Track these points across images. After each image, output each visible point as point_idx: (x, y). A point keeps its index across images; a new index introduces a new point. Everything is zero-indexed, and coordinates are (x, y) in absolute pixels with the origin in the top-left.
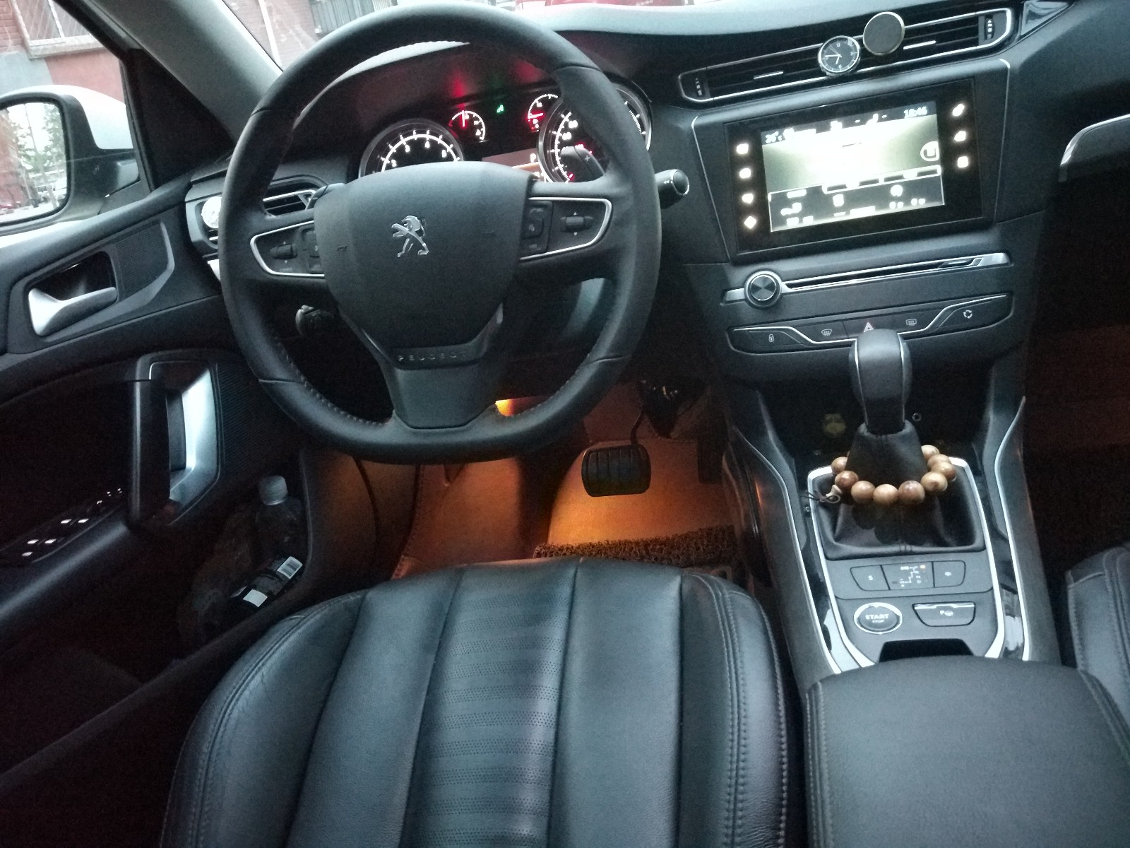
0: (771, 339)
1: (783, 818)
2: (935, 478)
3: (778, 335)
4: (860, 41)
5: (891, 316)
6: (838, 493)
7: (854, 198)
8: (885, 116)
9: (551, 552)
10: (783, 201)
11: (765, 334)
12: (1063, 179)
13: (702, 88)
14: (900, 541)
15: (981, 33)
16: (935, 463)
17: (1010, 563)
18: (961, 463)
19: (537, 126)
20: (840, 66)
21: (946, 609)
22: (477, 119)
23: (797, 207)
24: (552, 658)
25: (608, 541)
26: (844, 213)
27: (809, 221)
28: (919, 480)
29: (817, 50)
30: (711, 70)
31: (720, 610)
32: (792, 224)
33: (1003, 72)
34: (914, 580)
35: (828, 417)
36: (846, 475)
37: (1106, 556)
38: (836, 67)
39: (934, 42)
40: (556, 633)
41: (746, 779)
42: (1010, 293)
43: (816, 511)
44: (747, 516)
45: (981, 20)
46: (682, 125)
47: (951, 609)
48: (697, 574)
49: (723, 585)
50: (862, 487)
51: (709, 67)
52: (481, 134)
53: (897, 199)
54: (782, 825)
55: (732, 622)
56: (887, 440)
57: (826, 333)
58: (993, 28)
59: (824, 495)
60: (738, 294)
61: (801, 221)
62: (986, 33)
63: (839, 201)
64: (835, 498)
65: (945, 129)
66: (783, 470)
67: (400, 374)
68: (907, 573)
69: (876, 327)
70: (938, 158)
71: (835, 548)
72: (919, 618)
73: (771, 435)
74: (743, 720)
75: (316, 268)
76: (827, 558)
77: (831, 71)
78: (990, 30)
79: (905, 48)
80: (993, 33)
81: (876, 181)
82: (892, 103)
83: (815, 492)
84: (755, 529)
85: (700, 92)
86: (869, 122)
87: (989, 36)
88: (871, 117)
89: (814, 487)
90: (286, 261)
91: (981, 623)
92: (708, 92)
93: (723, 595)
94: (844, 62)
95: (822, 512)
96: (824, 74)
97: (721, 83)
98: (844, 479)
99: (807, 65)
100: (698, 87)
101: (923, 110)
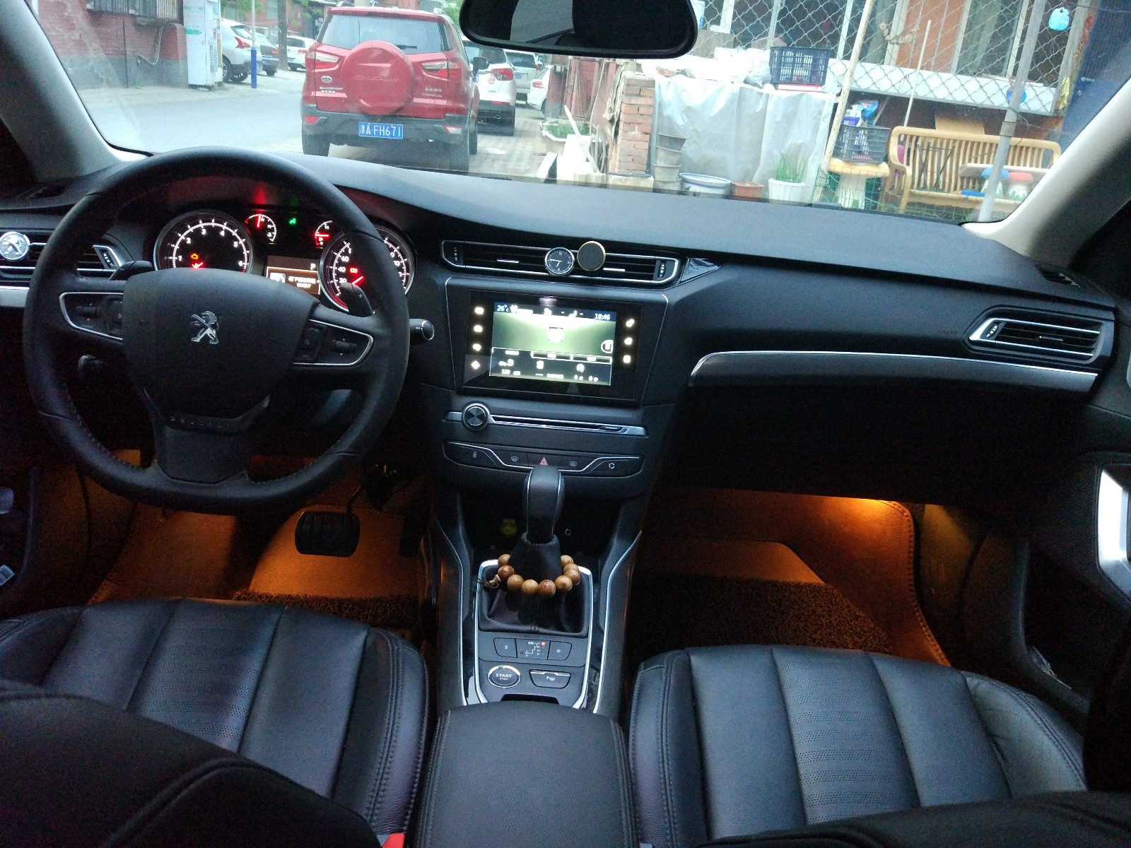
0: (475, 455)
1: (408, 817)
2: (565, 580)
3: (480, 453)
4: (575, 254)
5: (560, 457)
6: (498, 582)
7: (551, 366)
8: (581, 314)
9: (251, 596)
10: (501, 356)
11: (470, 451)
12: (691, 384)
13: (458, 256)
14: (534, 623)
15: (655, 274)
16: (568, 569)
17: (601, 650)
18: (587, 571)
19: (322, 243)
20: (559, 270)
21: (551, 675)
22: (270, 223)
23: (511, 363)
24: (247, 684)
25: (306, 595)
26: (542, 375)
27: (517, 374)
28: (554, 581)
29: (546, 252)
30: (467, 244)
31: (393, 659)
32: (506, 373)
33: (663, 304)
34: (536, 652)
35: (506, 521)
36: (506, 568)
37: (669, 655)
38: (556, 269)
39: (623, 270)
40: (254, 664)
41: (386, 787)
42: (643, 457)
43: (480, 592)
44: (430, 588)
45: (658, 263)
46: (438, 281)
47: (554, 676)
48: (380, 631)
49: (400, 642)
50: (515, 579)
51: (466, 242)
52: (272, 236)
53: (579, 374)
54: (406, 822)
55: (400, 670)
56: (538, 547)
57: (514, 459)
58: (664, 270)
59: (488, 581)
60: (457, 415)
61: (512, 373)
62: (659, 273)
63: (540, 365)
64: (495, 584)
65: (619, 333)
66: (463, 557)
67: (169, 432)
68: (532, 646)
69: (550, 463)
70: (611, 352)
71: (488, 622)
72: (531, 679)
73: (461, 529)
74: (393, 744)
75: (116, 331)
76: (479, 629)
77: (553, 272)
78: (662, 272)
79: (605, 269)
80: (664, 274)
81: (568, 358)
82: (588, 307)
83: (482, 577)
84: (434, 600)
85: (456, 259)
86: (571, 315)
87: (661, 275)
88: (572, 313)
89: (483, 574)
90: (88, 320)
91: (571, 689)
92: (462, 261)
93: (398, 649)
94: (563, 266)
95: (484, 594)
96: (546, 272)
97: (471, 256)
98: (505, 572)
99: (537, 262)
100: (456, 254)
101: (607, 317)
